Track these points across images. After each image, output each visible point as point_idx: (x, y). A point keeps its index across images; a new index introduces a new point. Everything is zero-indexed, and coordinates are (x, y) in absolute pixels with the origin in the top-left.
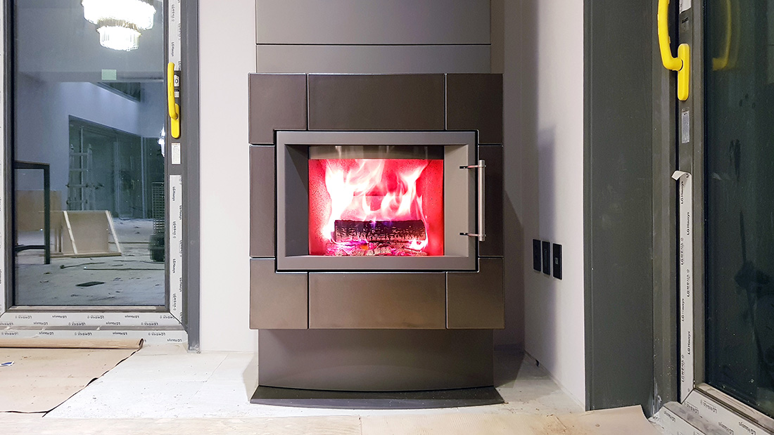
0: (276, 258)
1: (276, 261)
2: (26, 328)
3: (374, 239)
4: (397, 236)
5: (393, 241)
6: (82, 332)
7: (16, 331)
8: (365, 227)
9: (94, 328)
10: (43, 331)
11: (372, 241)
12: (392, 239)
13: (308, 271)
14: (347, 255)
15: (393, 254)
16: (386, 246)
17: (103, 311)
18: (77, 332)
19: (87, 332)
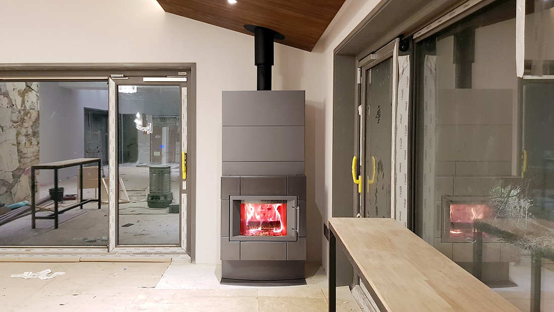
0: (229, 237)
2: (124, 254)
6: (147, 255)
7: (120, 255)
10: (131, 255)
12: (269, 228)
13: (240, 241)
15: (269, 234)
16: (267, 231)
17: (154, 247)
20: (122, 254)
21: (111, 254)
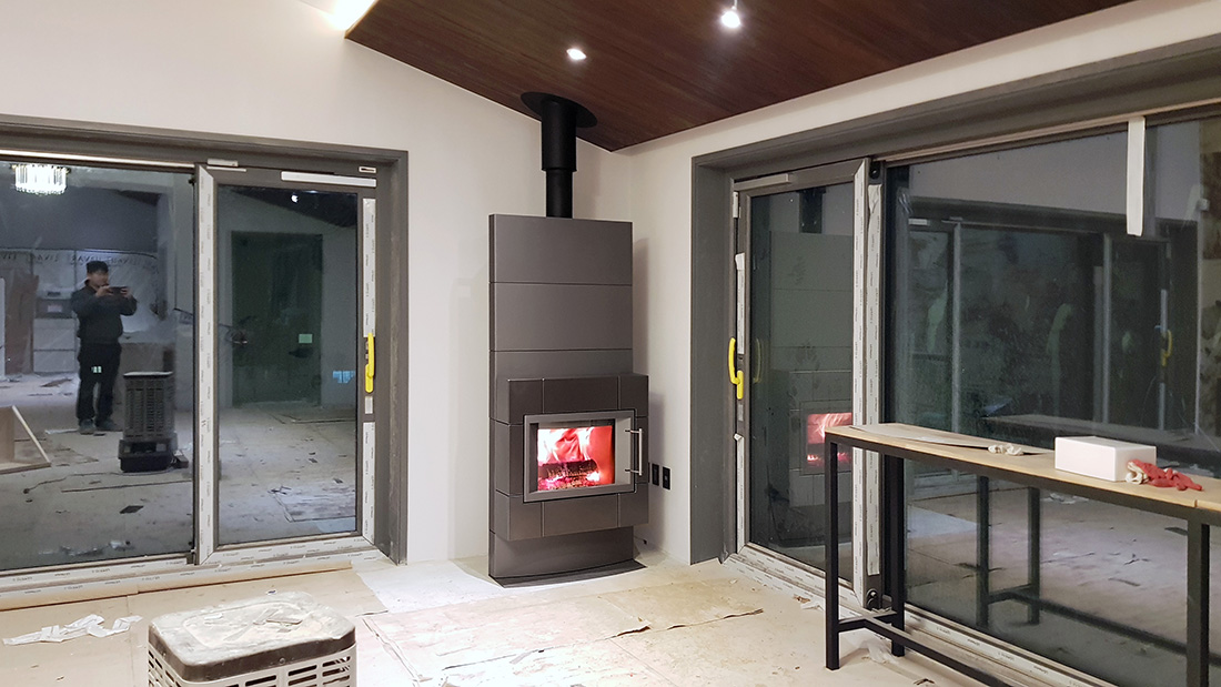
0: (523, 494)
4: (581, 472)
5: (579, 476)
6: (290, 561)
7: (229, 567)
16: (576, 479)
18: (286, 561)
19: (294, 560)
20: (232, 564)
21: (204, 568)
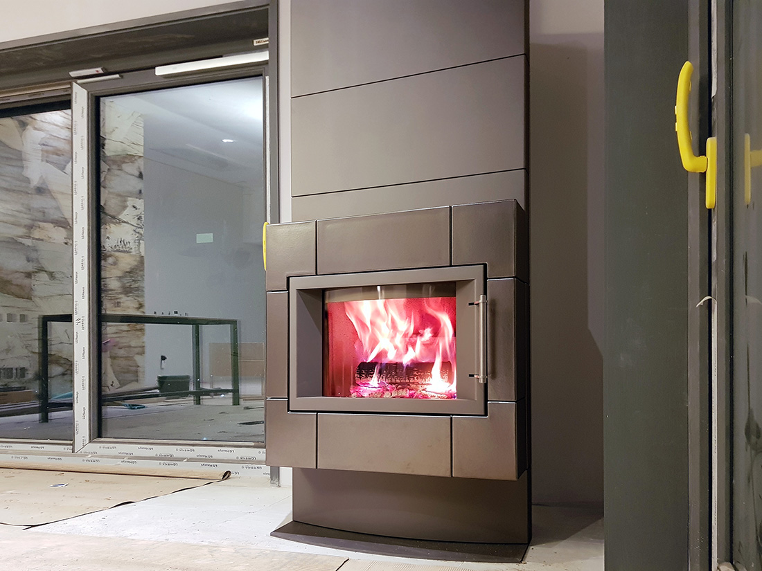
0: (289, 398)
1: (288, 401)
2: (108, 457)
3: (393, 381)
4: (417, 378)
5: (413, 383)
6: (167, 462)
7: (97, 459)
8: (387, 368)
9: (181, 459)
10: (125, 460)
11: (391, 383)
12: (412, 381)
13: (318, 412)
14: (362, 397)
15: (411, 396)
16: (403, 388)
17: (193, 445)
18: (162, 462)
19: (173, 462)
20: (102, 456)
21: (79, 456)
